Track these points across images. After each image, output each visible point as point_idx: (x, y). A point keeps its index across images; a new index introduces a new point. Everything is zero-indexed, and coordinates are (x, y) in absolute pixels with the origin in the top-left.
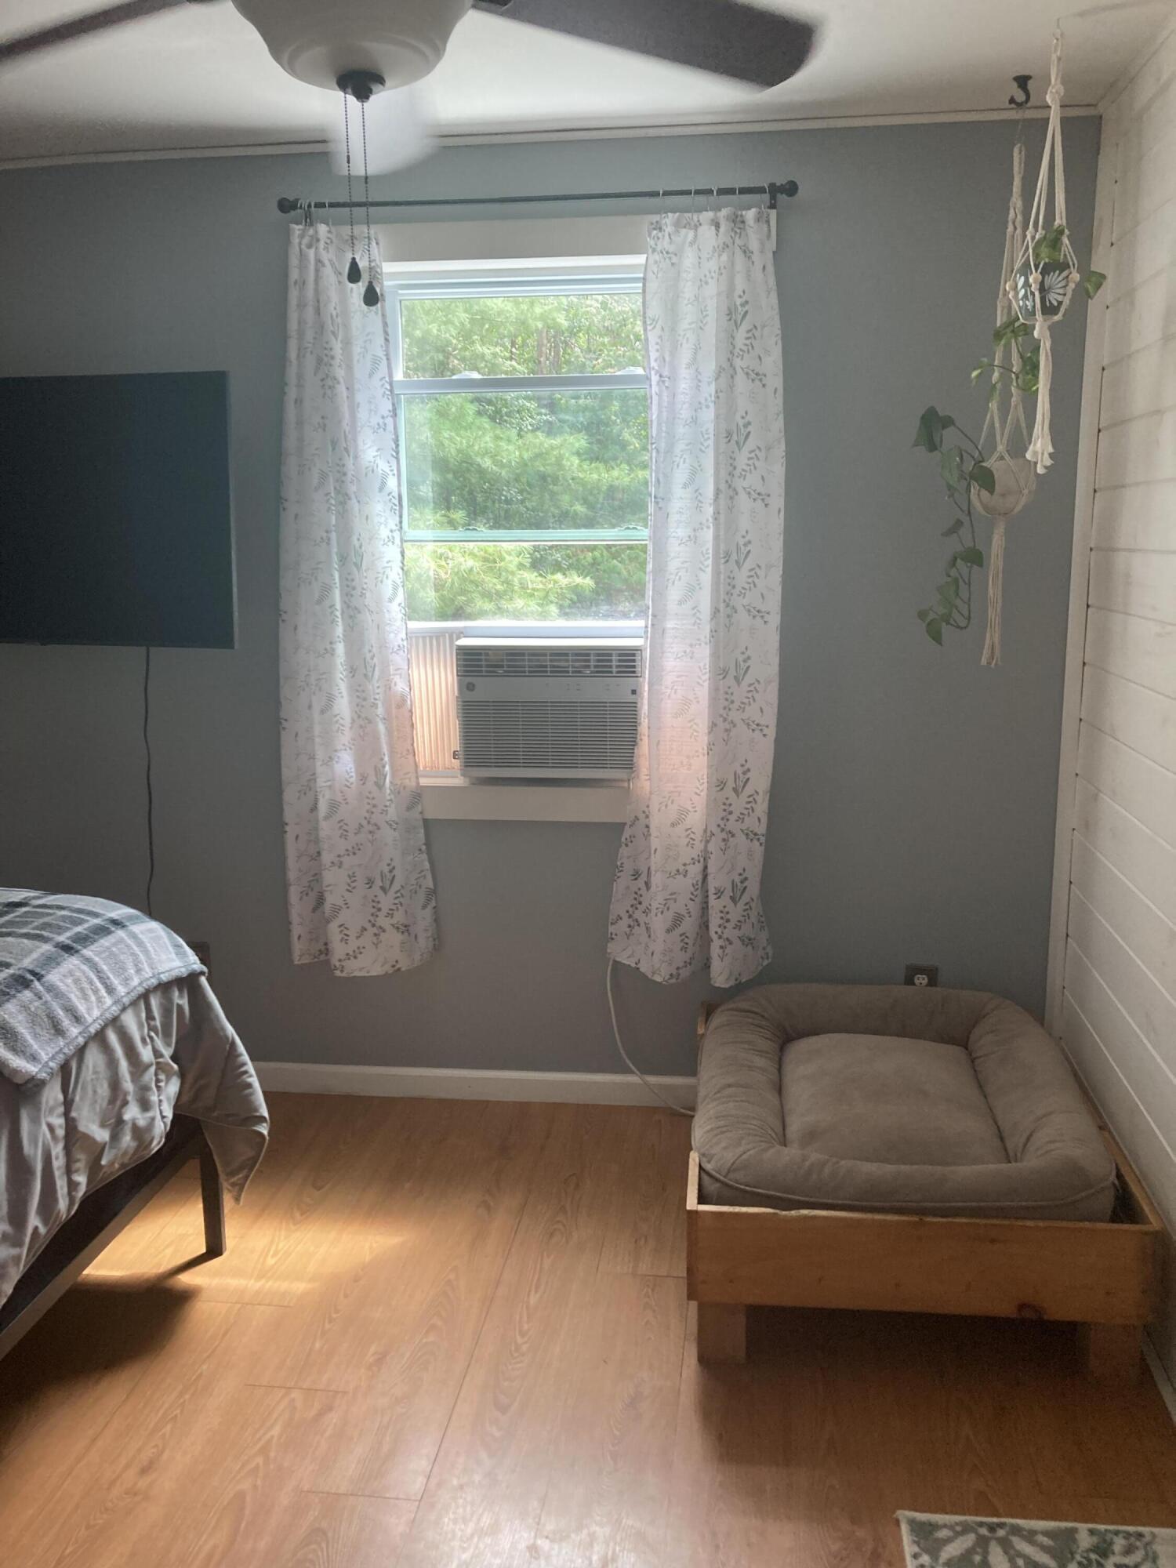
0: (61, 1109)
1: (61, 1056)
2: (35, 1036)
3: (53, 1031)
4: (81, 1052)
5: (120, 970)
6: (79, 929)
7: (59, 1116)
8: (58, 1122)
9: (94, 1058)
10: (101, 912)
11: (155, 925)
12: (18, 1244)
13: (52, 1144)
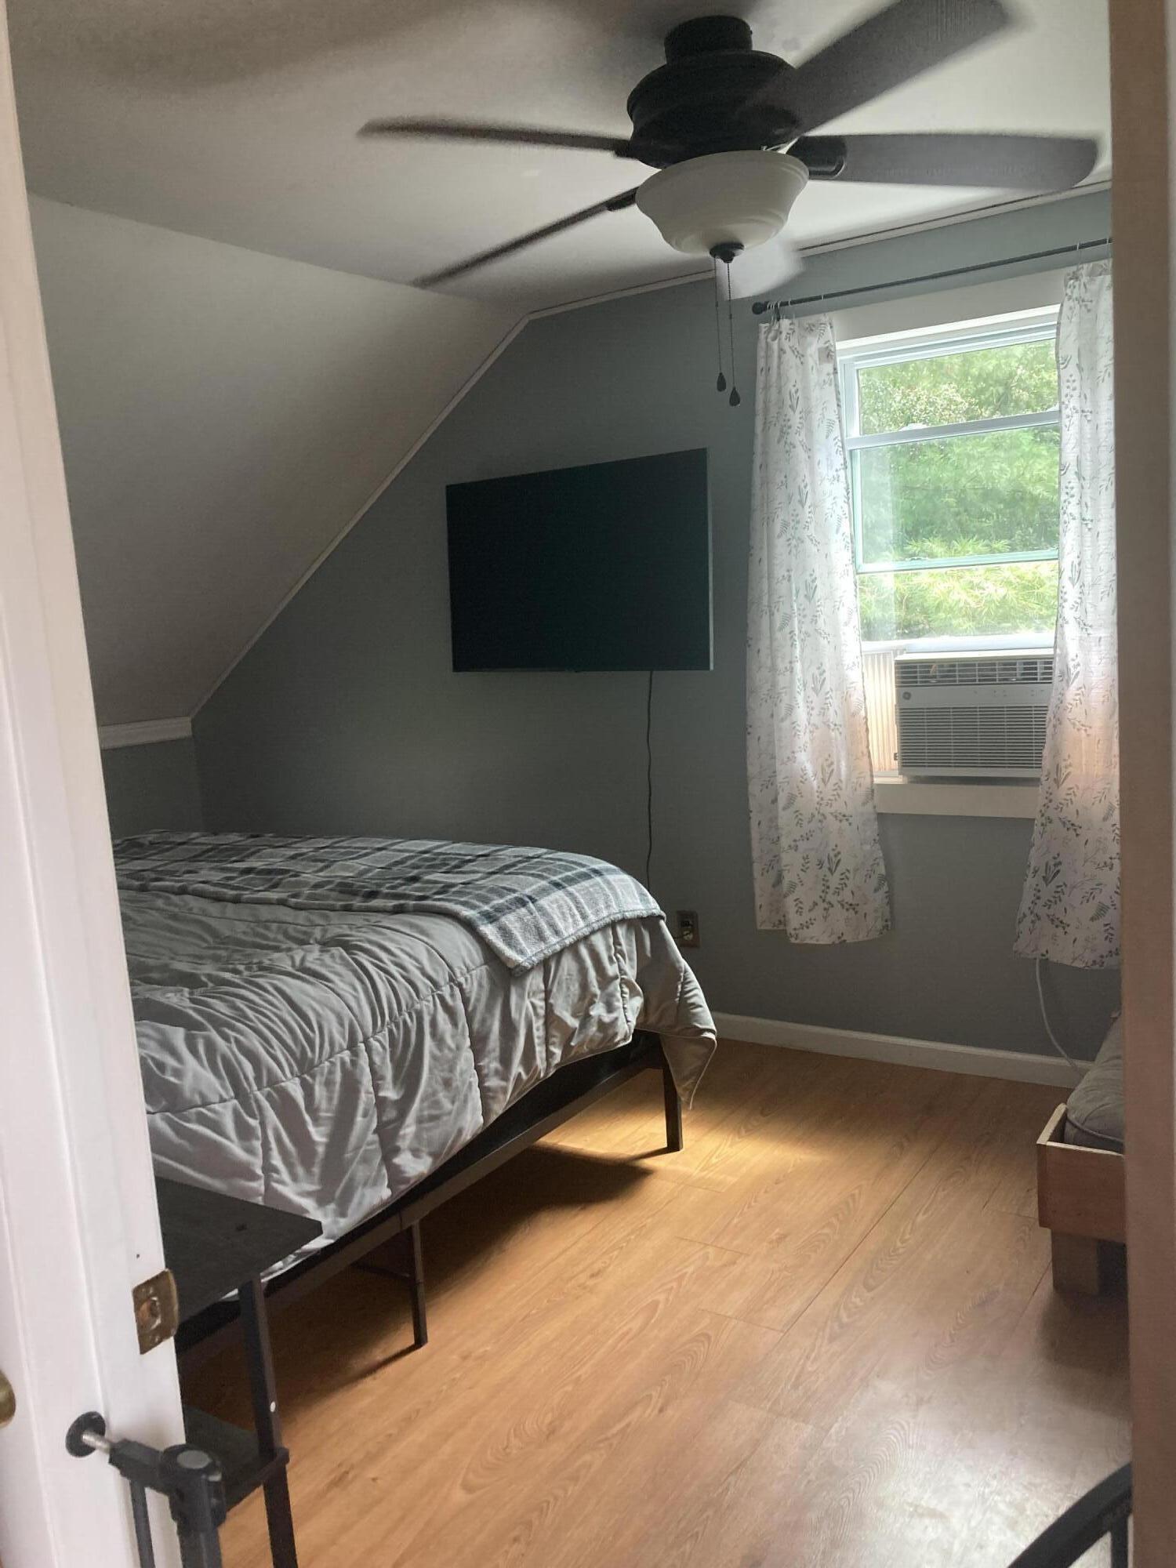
0: (543, 995)
1: (542, 955)
2: (525, 939)
3: (537, 937)
4: (558, 955)
5: (594, 903)
6: (569, 874)
7: (540, 1000)
8: (541, 1004)
9: (568, 963)
10: (587, 864)
11: (626, 877)
12: (505, 1078)
13: (534, 1018)
